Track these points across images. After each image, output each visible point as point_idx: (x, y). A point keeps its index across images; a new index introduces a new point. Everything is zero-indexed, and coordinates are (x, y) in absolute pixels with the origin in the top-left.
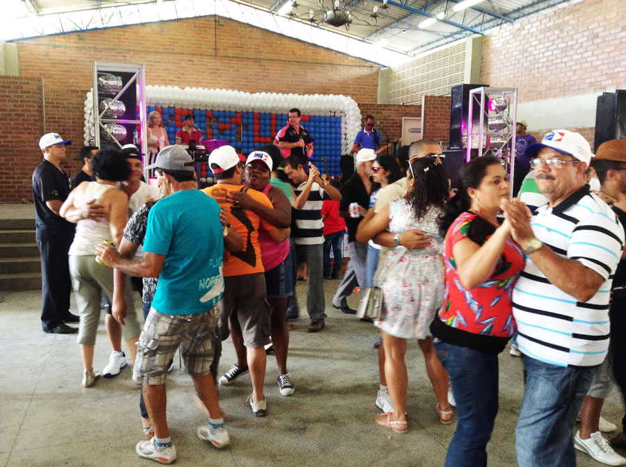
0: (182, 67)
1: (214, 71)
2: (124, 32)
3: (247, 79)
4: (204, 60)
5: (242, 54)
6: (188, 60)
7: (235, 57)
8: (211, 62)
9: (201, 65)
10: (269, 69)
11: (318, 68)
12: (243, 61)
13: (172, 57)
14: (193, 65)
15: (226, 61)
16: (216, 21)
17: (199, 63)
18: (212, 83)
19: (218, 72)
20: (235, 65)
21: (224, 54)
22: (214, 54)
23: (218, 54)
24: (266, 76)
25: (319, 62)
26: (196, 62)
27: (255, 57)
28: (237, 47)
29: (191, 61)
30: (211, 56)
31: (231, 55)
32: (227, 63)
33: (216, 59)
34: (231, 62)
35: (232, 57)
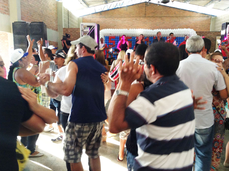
0: (133, 22)
1: (144, 22)
2: (114, 11)
3: (156, 24)
4: (141, 19)
5: (155, 15)
6: (135, 19)
7: (152, 17)
8: (143, 19)
9: (140, 20)
10: (165, 20)
11: (185, 18)
12: (155, 18)
13: (130, 18)
14: (137, 20)
15: (149, 19)
16: (146, 4)
17: (139, 20)
18: (143, 27)
19: (146, 22)
21: (148, 16)
22: (144, 16)
23: (146, 16)
24: (164, 23)
25: (185, 16)
26: (138, 20)
27: (160, 16)
28: (153, 13)
29: (136, 19)
30: (144, 17)
31: (151, 16)
33: (145, 18)
34: (151, 19)
35: (151, 17)
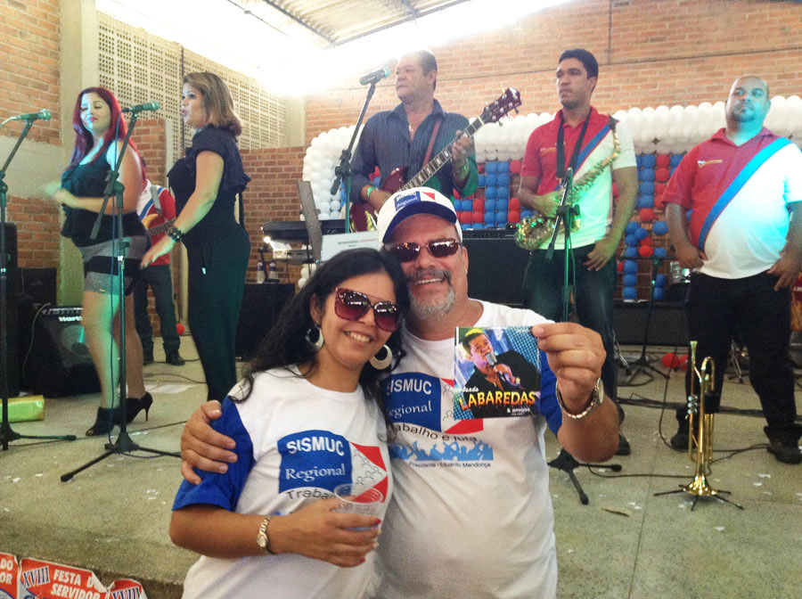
1: (603, 93)
5: (664, 52)
7: (649, 60)
10: (721, 74)
12: (665, 65)
15: (630, 71)
19: (612, 93)
20: (648, 76)
21: (627, 58)
24: (715, 88)
27: (690, 53)
28: (653, 40)
31: (640, 58)
32: (632, 74)
33: (609, 70)
34: (640, 71)
35: (644, 61)
